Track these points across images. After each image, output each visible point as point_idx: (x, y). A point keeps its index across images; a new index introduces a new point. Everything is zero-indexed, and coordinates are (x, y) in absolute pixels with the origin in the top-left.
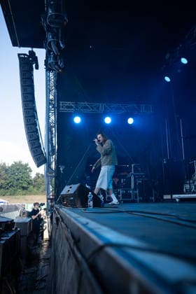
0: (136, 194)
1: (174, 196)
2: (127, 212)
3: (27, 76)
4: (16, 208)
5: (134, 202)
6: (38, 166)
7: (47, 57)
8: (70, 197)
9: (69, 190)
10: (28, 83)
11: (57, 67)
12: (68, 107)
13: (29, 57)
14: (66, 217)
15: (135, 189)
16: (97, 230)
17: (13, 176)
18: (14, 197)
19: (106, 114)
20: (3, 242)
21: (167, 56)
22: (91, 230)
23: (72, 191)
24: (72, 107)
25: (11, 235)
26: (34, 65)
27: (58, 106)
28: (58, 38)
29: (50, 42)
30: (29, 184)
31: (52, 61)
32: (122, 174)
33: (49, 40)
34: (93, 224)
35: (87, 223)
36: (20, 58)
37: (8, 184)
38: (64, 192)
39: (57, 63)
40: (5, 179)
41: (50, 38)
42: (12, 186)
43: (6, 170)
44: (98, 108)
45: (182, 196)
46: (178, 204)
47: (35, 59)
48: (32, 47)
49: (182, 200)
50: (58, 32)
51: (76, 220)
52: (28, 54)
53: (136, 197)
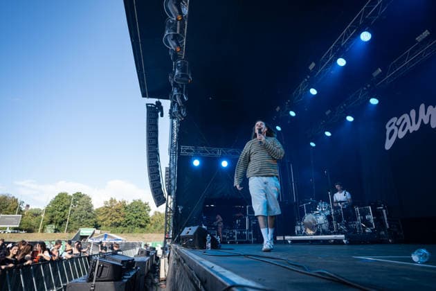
0: (250, 235)
1: (287, 238)
2: (244, 255)
3: (153, 122)
4: (133, 246)
5: (248, 242)
6: (157, 206)
7: (171, 107)
8: (189, 238)
9: (189, 231)
10: (153, 128)
11: (179, 115)
12: (187, 151)
13: (156, 106)
14: (189, 259)
15: (249, 230)
16: (222, 274)
17: (131, 214)
18: (131, 234)
19: (223, 158)
20: (125, 281)
21: (278, 109)
22: (217, 273)
23: (191, 233)
24: (192, 151)
25: (132, 274)
26: (159, 114)
27: (179, 150)
28: (182, 92)
29: (175, 96)
30: (147, 222)
31: (176, 110)
32: (238, 215)
33: (174, 94)
34: (217, 268)
35: (213, 267)
36: (147, 107)
37: (126, 221)
38: (183, 234)
39: (180, 113)
40: (124, 217)
41: (175, 91)
42: (130, 223)
43: (126, 208)
44: (216, 153)
45: (294, 238)
46: (290, 246)
47: (161, 109)
48: (159, 98)
49: (294, 242)
50: (183, 87)
51: (201, 263)
52: (155, 104)
53: (251, 238)
